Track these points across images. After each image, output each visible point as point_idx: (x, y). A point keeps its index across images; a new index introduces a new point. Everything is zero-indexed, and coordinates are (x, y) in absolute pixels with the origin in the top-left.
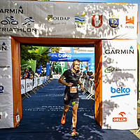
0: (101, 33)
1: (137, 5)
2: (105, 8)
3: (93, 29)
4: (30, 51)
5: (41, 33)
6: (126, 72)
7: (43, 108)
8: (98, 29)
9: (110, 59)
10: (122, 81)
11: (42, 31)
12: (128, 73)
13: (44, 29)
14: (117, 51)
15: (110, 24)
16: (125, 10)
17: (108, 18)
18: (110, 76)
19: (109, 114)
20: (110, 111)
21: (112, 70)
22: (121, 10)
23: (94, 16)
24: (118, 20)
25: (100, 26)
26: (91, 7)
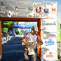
0: (40, 15)
1: (57, 2)
2: (42, 4)
3: (37, 14)
4: (5, 24)
5: (12, 15)
6: (52, 34)
7: (12, 51)
8: (39, 13)
9: (45, 28)
10: (51, 38)
11: (13, 14)
12: (53, 34)
13: (13, 13)
14: (48, 24)
15: (45, 11)
16: (51, 5)
17: (44, 8)
18: (45, 35)
19: (45, 54)
20: (45, 52)
21: (45, 33)
22: (50, 5)
23: (37, 7)
24: (48, 9)
25: (40, 12)
26: (36, 3)
